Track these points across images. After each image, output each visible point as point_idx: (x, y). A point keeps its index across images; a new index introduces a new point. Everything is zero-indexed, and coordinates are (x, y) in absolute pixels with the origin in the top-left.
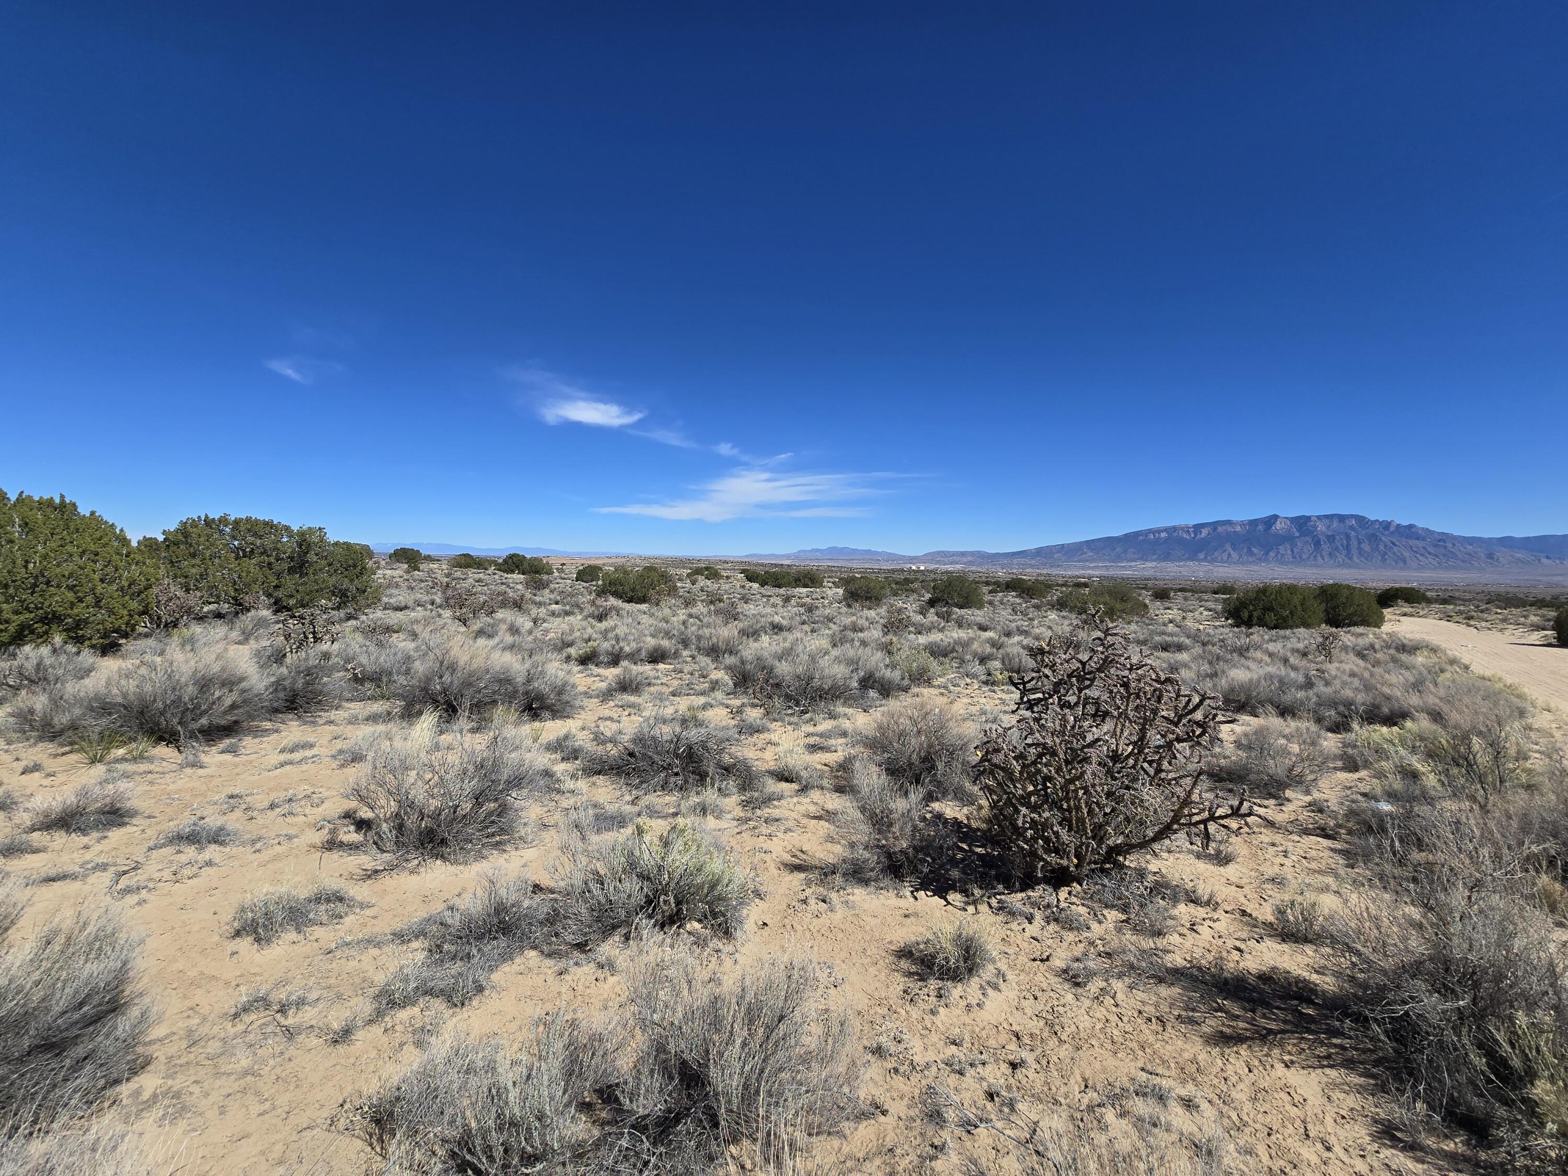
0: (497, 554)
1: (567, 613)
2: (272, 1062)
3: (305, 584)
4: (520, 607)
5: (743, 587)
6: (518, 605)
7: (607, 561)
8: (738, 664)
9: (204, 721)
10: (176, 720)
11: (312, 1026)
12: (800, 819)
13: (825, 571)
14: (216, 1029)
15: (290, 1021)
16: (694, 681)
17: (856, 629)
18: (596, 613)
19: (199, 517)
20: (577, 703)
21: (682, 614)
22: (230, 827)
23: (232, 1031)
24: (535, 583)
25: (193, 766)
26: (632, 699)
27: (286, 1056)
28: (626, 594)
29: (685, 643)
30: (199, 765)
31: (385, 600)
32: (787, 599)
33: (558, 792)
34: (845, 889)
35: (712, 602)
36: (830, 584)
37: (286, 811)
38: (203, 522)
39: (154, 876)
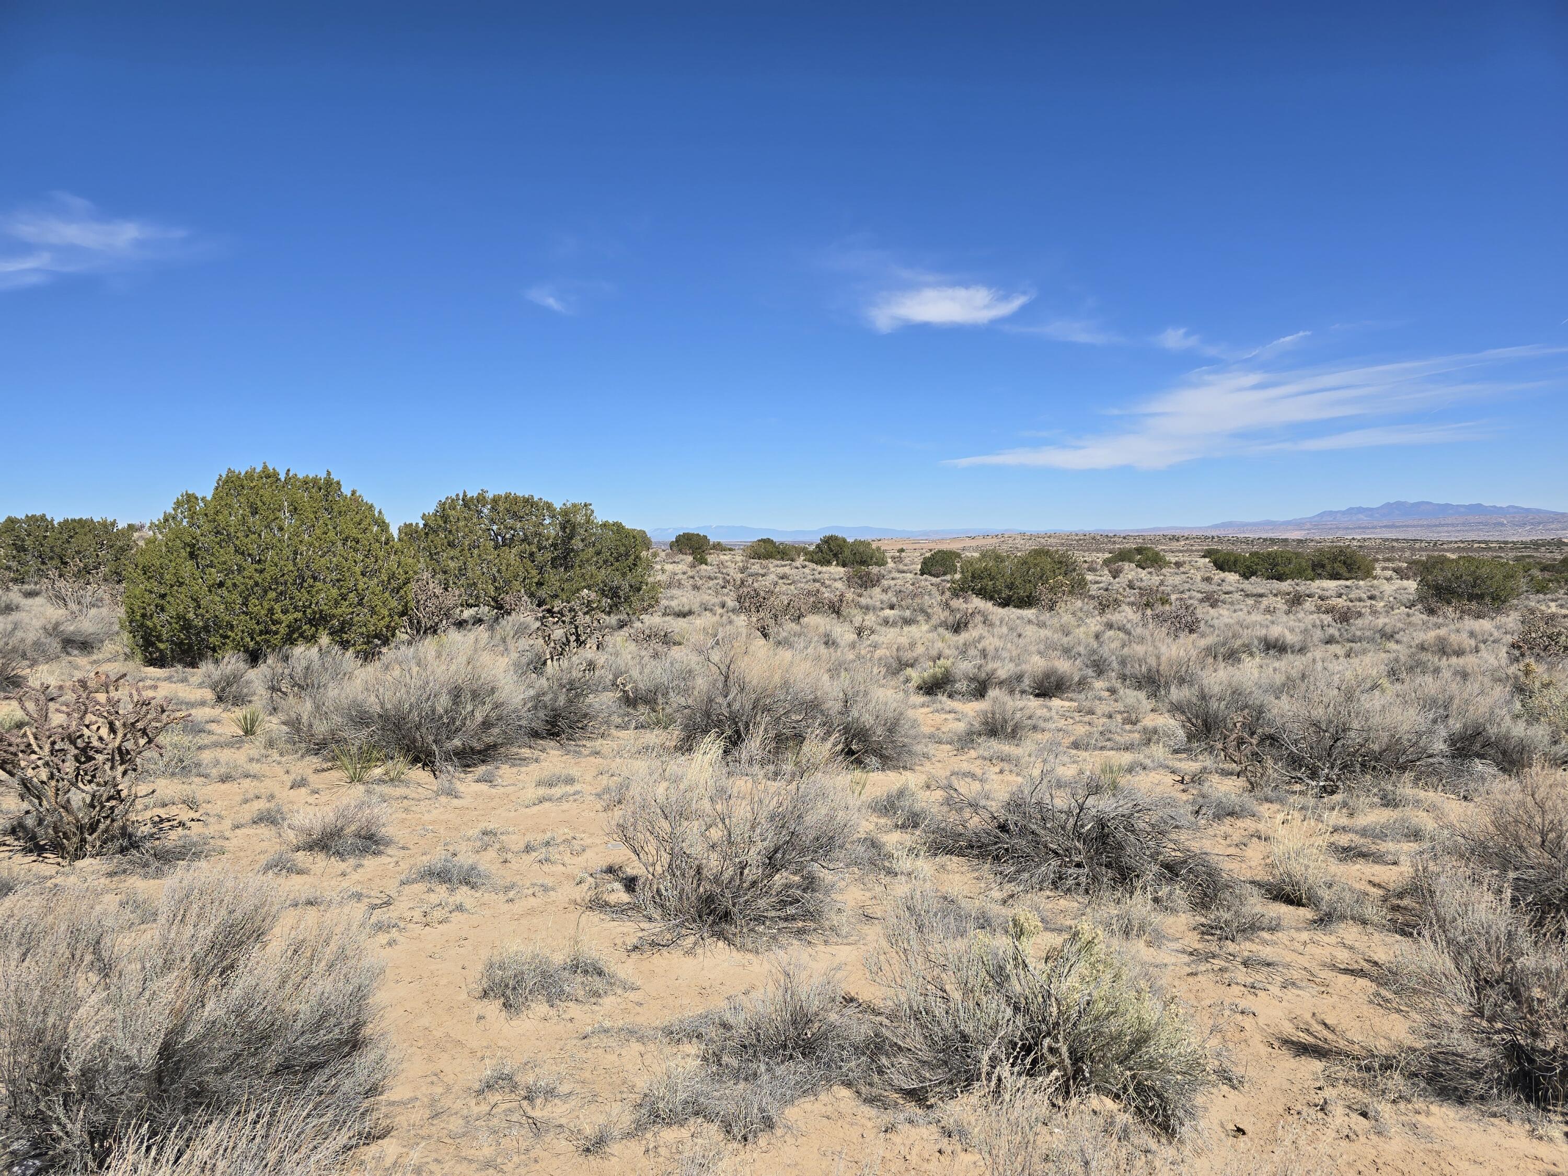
0: (807, 539)
1: (908, 622)
2: (516, 1159)
3: (570, 580)
4: (838, 613)
5: (1208, 580)
6: (835, 609)
7: (968, 543)
8: (1194, 700)
9: (457, 742)
10: (431, 738)
11: (561, 1126)
12: (1316, 971)
13: (1378, 550)
14: (459, 1104)
15: (536, 1114)
16: (1113, 729)
17: (1443, 649)
18: (951, 620)
19: (457, 495)
20: (918, 748)
21: (1094, 624)
22: (481, 868)
23: (476, 1110)
24: (860, 578)
25: (448, 794)
26: (1006, 748)
27: (532, 1154)
28: (999, 592)
29: (1100, 668)
30: (452, 793)
31: (664, 602)
32: (1296, 600)
33: (889, 873)
34: (1409, 1101)
35: (1147, 605)
36: (1389, 573)
37: (542, 856)
38: (461, 502)
39: (405, 915)
